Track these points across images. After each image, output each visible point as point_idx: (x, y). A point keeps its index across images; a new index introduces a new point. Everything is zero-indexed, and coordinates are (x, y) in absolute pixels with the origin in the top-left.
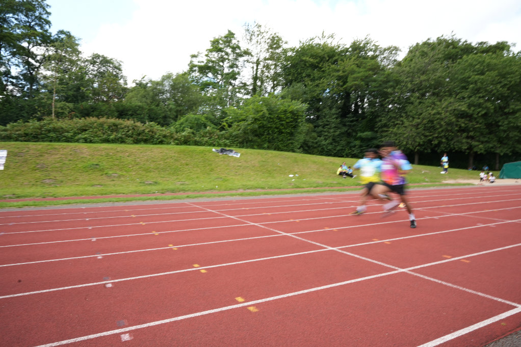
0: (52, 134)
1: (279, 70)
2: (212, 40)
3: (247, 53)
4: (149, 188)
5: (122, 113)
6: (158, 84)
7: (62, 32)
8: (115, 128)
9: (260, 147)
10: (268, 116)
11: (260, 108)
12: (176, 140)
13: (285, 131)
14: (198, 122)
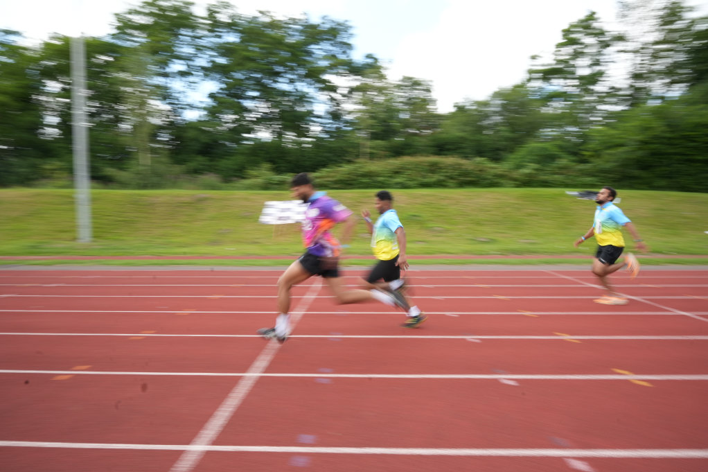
0: (365, 180)
1: (681, 57)
3: (620, 38)
4: (486, 247)
5: (441, 148)
6: (485, 104)
7: (369, 56)
8: (434, 168)
9: (649, 186)
10: (668, 135)
11: (654, 124)
12: (515, 180)
13: (700, 158)
14: (548, 153)
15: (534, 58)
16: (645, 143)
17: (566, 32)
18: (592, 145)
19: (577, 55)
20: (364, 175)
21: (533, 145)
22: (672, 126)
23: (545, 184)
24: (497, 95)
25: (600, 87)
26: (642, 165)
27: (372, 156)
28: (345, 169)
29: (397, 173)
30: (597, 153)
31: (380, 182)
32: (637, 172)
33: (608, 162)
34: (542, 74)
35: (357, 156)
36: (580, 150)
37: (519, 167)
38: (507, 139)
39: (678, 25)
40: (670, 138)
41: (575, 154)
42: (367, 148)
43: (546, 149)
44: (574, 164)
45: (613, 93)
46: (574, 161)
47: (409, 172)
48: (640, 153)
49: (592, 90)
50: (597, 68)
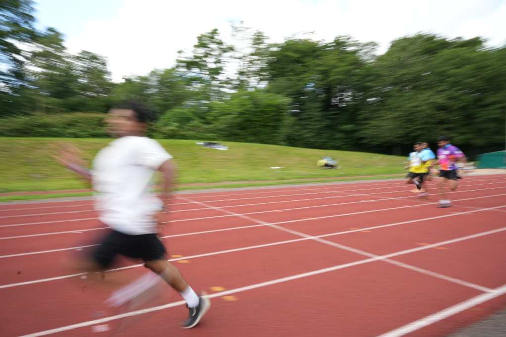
0: (41, 130)
1: (264, 65)
2: (199, 36)
3: (231, 49)
6: (145, 79)
7: (50, 29)
9: (245, 140)
10: (254, 110)
11: (247, 103)
12: (164, 134)
13: (270, 124)
14: (185, 116)
15: (180, 52)
16: (242, 113)
17: (200, 38)
18: (213, 113)
19: (207, 55)
20: (40, 126)
21: (177, 110)
22: (256, 104)
23: (184, 137)
24: (153, 73)
25: (221, 77)
26: (242, 127)
27: (48, 111)
28: (20, 120)
29: (70, 125)
30: (216, 119)
31: (55, 132)
32: (238, 131)
33: (222, 124)
34: (185, 64)
35: (34, 109)
36: (206, 116)
37: (166, 125)
38: (159, 105)
39: (262, 46)
40: (255, 112)
41: (203, 118)
42: (42, 103)
43: (184, 113)
44: (202, 124)
45: (228, 82)
46: (202, 123)
47: (81, 125)
48: (239, 120)
49: (217, 78)
50: (219, 65)
